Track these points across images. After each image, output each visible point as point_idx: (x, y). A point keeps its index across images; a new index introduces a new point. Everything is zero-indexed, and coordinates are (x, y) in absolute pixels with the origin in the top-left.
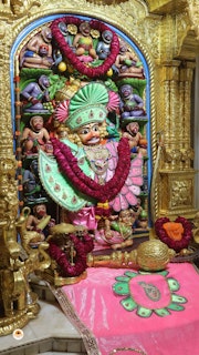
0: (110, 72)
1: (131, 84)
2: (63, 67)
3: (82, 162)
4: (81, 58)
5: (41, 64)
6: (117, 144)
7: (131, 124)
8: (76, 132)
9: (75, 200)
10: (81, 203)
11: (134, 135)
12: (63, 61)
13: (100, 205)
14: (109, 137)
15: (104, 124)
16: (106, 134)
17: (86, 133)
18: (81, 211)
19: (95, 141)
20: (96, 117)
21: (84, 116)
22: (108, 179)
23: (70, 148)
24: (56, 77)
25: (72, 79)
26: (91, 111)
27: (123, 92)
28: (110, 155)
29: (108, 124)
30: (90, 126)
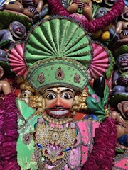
0: (106, 35)
7: (126, 103)
11: (127, 118)
15: (84, 94)
16: (83, 106)
21: (49, 75)
23: (19, 112)
26: (60, 68)
27: (120, 60)
28: (76, 141)
29: (90, 95)
30: (58, 90)
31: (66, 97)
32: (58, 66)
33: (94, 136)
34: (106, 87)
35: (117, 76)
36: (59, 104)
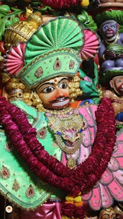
1: (116, 19)
3: (42, 133)
6: (95, 108)
7: (117, 78)
8: (34, 89)
9: (31, 192)
10: (40, 196)
11: (121, 94)
13: (69, 199)
14: (84, 98)
15: (77, 79)
17: (49, 91)
18: (40, 209)
19: (62, 103)
20: (65, 68)
21: (47, 67)
22: (82, 159)
25: (29, 11)
26: (58, 59)
27: (104, 30)
28: (84, 124)
29: (82, 78)
30: (56, 81)
32: (55, 57)
33: (95, 118)
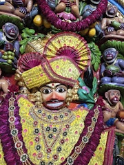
0: (93, 32)
1: (116, 47)
2: (38, 19)
4: (61, 15)
5: (13, 13)
7: (112, 91)
11: (113, 104)
12: (39, 13)
15: (76, 86)
16: (76, 97)
17: (48, 93)
24: (32, 31)
27: (105, 55)
29: (81, 87)
30: (53, 85)
31: (60, 91)
34: (95, 78)
35: (103, 69)
36: (54, 97)
